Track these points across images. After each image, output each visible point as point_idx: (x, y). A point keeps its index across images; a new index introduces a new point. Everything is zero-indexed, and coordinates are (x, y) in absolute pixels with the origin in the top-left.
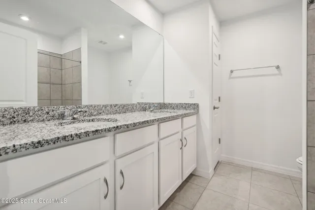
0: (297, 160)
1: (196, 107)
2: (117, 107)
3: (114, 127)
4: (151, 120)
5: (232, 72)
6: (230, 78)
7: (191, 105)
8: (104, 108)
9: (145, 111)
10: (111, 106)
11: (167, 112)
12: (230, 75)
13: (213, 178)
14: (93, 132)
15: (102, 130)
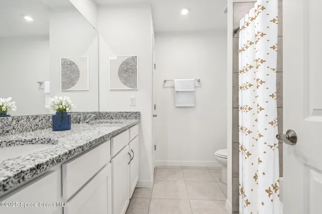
0: (216, 154)
1: (137, 115)
2: (37, 120)
3: (66, 154)
4: (106, 135)
5: (165, 81)
6: (164, 87)
7: (132, 114)
8: (14, 122)
9: (79, 123)
10: (28, 117)
11: (107, 122)
12: (164, 85)
13: (154, 186)
14: (32, 170)
15: (47, 162)
